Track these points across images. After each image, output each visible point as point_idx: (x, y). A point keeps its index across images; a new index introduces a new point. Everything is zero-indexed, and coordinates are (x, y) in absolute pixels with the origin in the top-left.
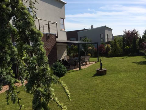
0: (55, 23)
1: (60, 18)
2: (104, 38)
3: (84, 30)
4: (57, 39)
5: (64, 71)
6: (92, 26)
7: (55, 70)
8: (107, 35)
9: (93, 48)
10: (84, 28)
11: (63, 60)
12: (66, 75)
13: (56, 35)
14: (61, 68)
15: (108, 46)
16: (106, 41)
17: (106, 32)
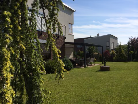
0: (65, 26)
1: (69, 23)
2: (109, 46)
3: (91, 37)
4: (65, 40)
5: (71, 66)
6: (98, 34)
8: (112, 43)
9: (99, 54)
11: (70, 59)
12: (72, 70)
13: (65, 37)
15: (113, 52)
16: (112, 48)
17: (112, 40)
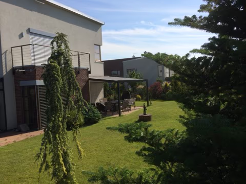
0: (87, 53)
1: (95, 45)
2: (163, 71)
3: (134, 58)
4: (89, 75)
5: (98, 117)
7: (86, 115)
10: (134, 56)
11: (98, 104)
12: (100, 122)
13: (89, 70)
14: (94, 113)
15: (166, 85)
16: (167, 76)
